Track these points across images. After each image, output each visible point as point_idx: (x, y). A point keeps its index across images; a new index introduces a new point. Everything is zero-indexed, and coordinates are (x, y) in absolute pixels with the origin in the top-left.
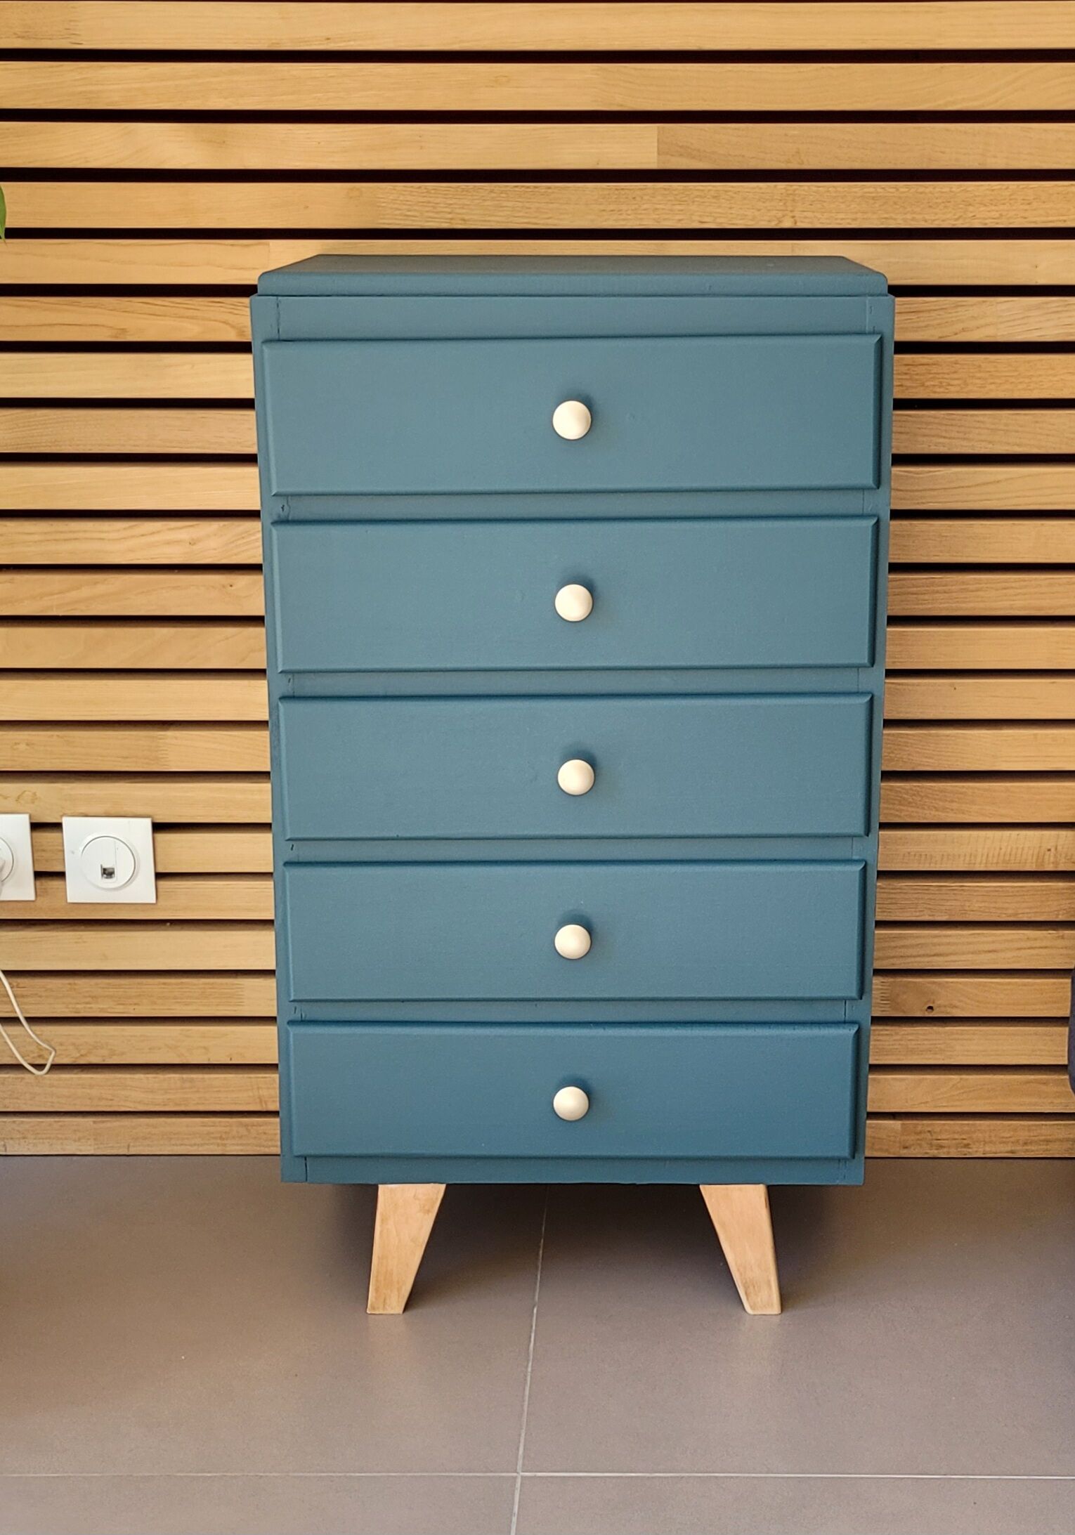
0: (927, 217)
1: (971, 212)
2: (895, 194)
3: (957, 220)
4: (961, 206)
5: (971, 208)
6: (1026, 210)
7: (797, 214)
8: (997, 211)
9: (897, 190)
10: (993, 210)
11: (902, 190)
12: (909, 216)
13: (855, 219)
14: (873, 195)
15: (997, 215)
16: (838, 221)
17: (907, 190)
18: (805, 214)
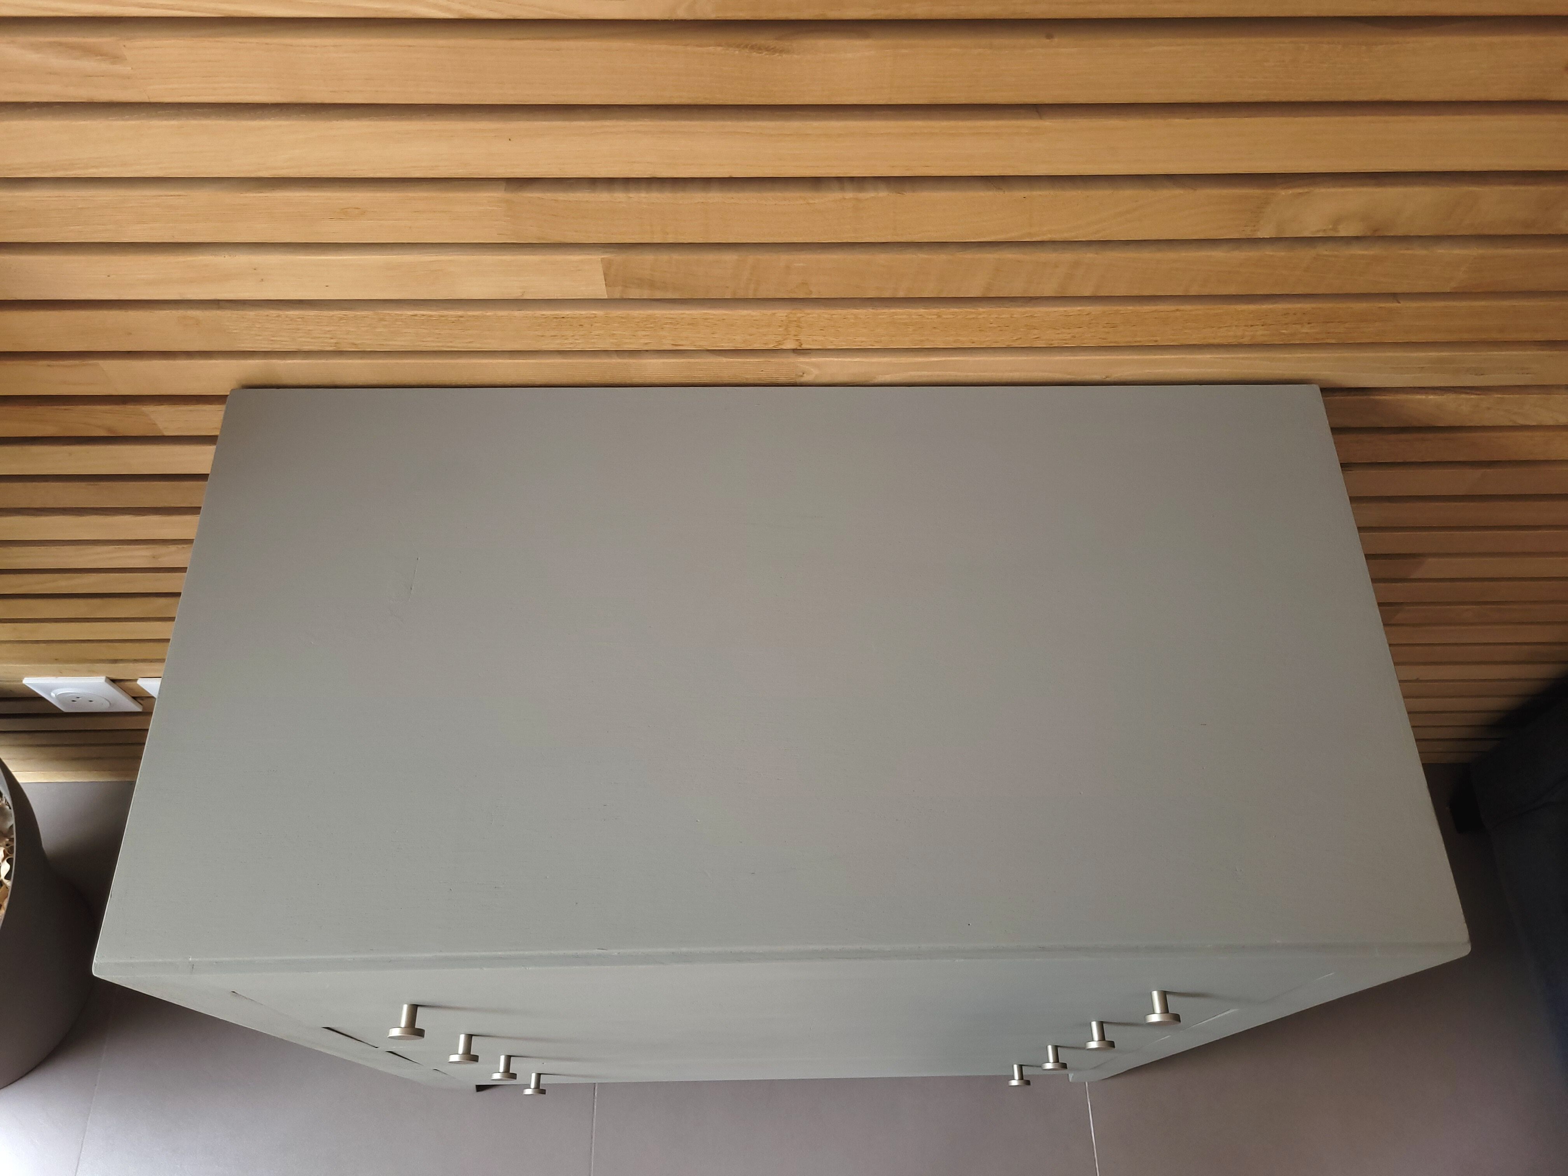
0: (975, 339)
1: (1035, 335)
2: (935, 320)
3: (1014, 341)
4: (1022, 330)
5: (1036, 331)
6: (1108, 333)
7: (802, 338)
8: (1069, 334)
9: (939, 316)
10: (1062, 333)
11: (944, 317)
12: (951, 339)
13: (881, 342)
14: (907, 321)
15: (1069, 336)
16: (859, 344)
17: (952, 316)
18: (815, 338)
